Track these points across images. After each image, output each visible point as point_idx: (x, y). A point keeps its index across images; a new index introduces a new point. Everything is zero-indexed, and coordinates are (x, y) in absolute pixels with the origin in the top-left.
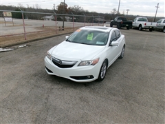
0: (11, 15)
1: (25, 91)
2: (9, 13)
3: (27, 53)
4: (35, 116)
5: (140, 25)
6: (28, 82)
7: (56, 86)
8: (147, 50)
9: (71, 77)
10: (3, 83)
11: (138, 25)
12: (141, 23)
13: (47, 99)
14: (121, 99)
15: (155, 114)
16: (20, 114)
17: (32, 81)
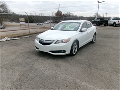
0: (24, 21)
1: (20, 61)
2: (23, 20)
3: (29, 41)
4: (22, 73)
5: (115, 23)
6: (24, 56)
7: (41, 58)
8: (116, 38)
9: (50, 52)
10: (8, 56)
11: (113, 23)
12: (115, 21)
13: (33, 65)
14: (85, 66)
15: (108, 76)
16: (13, 72)
17: (27, 55)
